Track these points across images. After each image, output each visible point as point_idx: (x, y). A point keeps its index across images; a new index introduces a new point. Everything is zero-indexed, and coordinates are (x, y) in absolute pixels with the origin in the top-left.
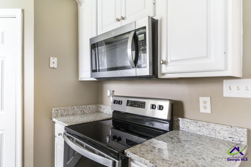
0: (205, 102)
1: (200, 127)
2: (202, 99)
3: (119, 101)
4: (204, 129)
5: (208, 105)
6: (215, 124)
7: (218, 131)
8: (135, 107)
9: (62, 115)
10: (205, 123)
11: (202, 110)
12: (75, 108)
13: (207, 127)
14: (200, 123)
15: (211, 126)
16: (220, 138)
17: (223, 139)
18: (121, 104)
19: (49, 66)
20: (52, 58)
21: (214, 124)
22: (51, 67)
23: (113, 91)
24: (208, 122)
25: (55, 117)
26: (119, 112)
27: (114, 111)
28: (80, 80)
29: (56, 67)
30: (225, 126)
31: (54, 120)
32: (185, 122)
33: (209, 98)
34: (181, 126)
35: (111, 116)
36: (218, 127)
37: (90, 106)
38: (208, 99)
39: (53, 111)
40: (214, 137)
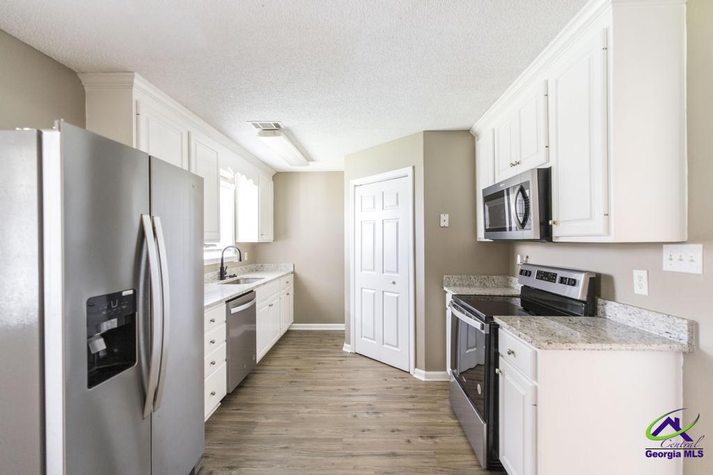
0: (640, 278)
1: (630, 315)
2: (636, 273)
3: (527, 271)
4: (635, 318)
5: (645, 282)
6: (648, 310)
7: (652, 322)
8: (545, 280)
9: (455, 285)
10: (637, 310)
11: (637, 290)
12: (473, 277)
13: (639, 315)
14: (631, 310)
15: (643, 314)
16: (655, 333)
17: (658, 334)
18: (529, 276)
19: (440, 224)
20: (442, 216)
21: (647, 312)
22: (442, 225)
23: (527, 257)
24: (640, 308)
25: (447, 286)
26: (529, 287)
27: (525, 286)
28: (478, 240)
29: (447, 225)
30: (661, 315)
31: (445, 289)
32: (613, 307)
33: (646, 272)
34: (608, 313)
35: (520, 293)
36: (652, 316)
37: (494, 277)
38: (644, 273)
39: (444, 278)
40: (647, 330)
